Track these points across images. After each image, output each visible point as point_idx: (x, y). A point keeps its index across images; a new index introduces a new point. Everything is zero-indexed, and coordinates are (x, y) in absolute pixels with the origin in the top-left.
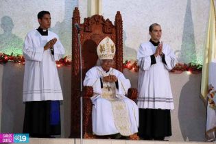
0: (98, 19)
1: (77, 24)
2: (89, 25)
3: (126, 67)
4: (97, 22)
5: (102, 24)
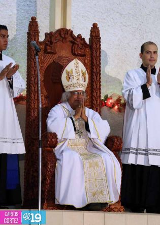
0: (64, 34)
1: (33, 42)
2: (51, 43)
3: (106, 105)
4: (63, 38)
5: (71, 42)
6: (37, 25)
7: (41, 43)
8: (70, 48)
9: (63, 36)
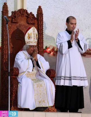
0: (23, 12)
1: (5, 16)
2: (15, 17)
3: (46, 52)
4: (22, 14)
5: (26, 16)
6: (7, 7)
7: (9, 17)
8: (26, 20)
9: (22, 13)
